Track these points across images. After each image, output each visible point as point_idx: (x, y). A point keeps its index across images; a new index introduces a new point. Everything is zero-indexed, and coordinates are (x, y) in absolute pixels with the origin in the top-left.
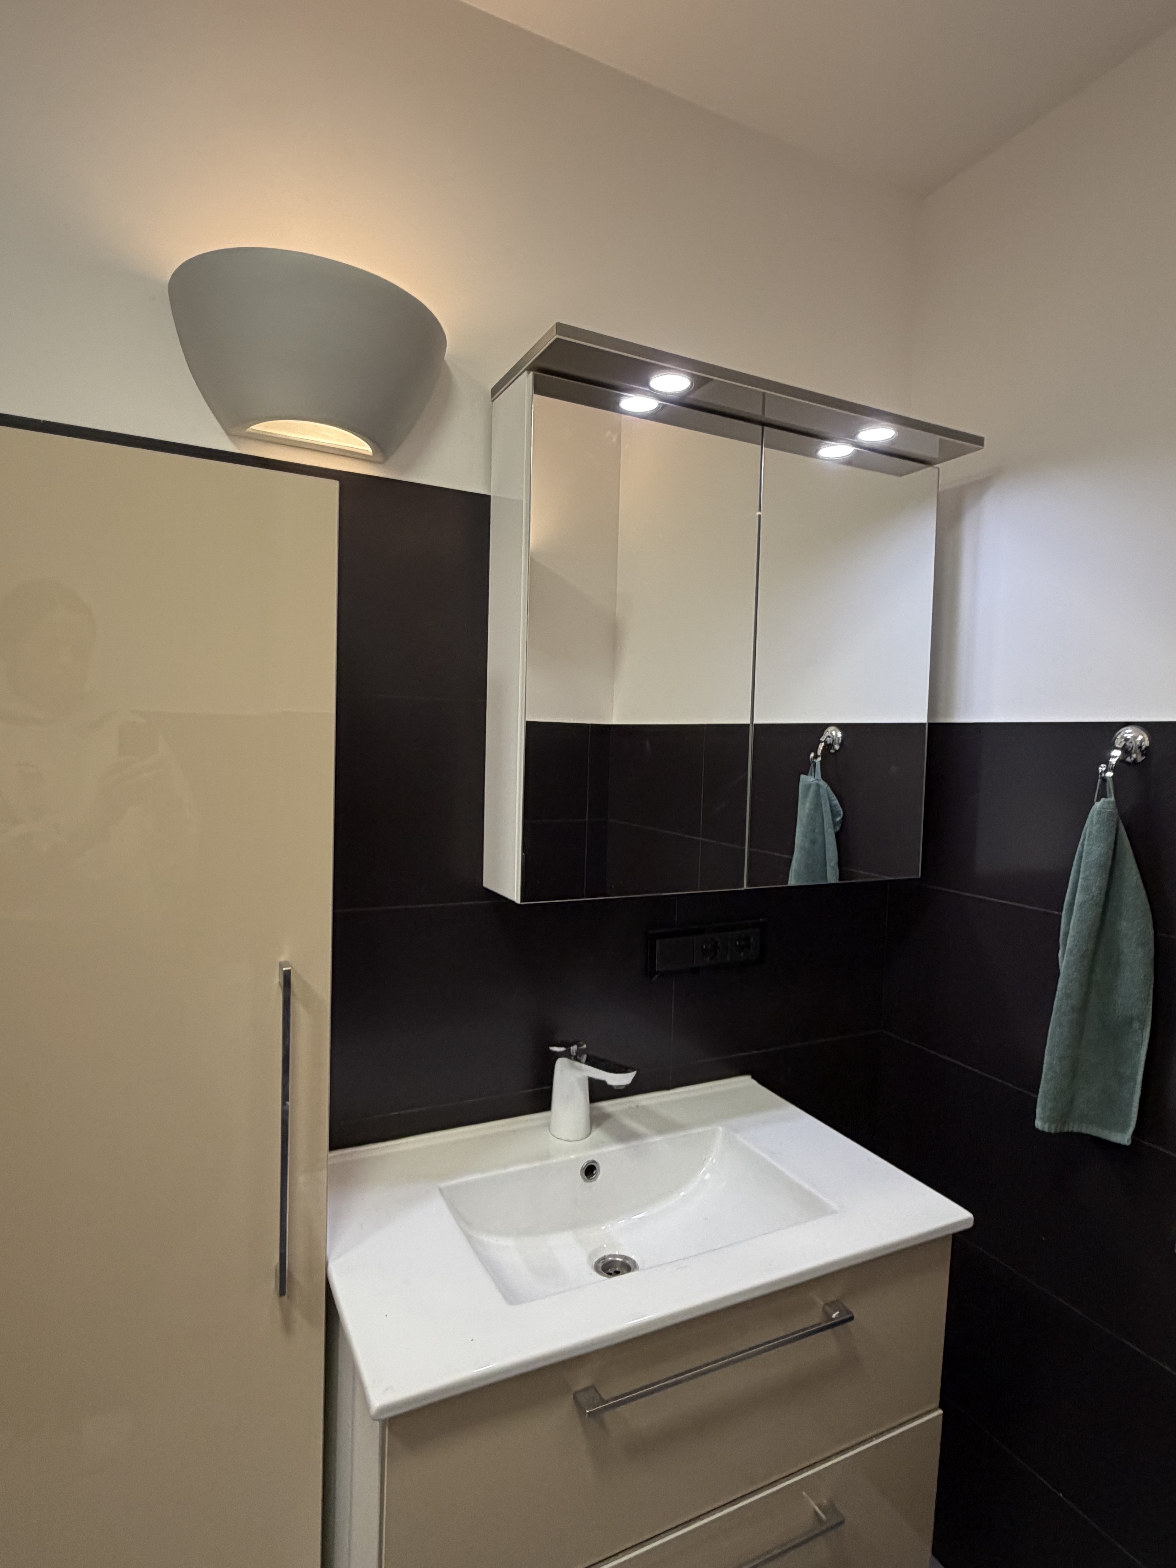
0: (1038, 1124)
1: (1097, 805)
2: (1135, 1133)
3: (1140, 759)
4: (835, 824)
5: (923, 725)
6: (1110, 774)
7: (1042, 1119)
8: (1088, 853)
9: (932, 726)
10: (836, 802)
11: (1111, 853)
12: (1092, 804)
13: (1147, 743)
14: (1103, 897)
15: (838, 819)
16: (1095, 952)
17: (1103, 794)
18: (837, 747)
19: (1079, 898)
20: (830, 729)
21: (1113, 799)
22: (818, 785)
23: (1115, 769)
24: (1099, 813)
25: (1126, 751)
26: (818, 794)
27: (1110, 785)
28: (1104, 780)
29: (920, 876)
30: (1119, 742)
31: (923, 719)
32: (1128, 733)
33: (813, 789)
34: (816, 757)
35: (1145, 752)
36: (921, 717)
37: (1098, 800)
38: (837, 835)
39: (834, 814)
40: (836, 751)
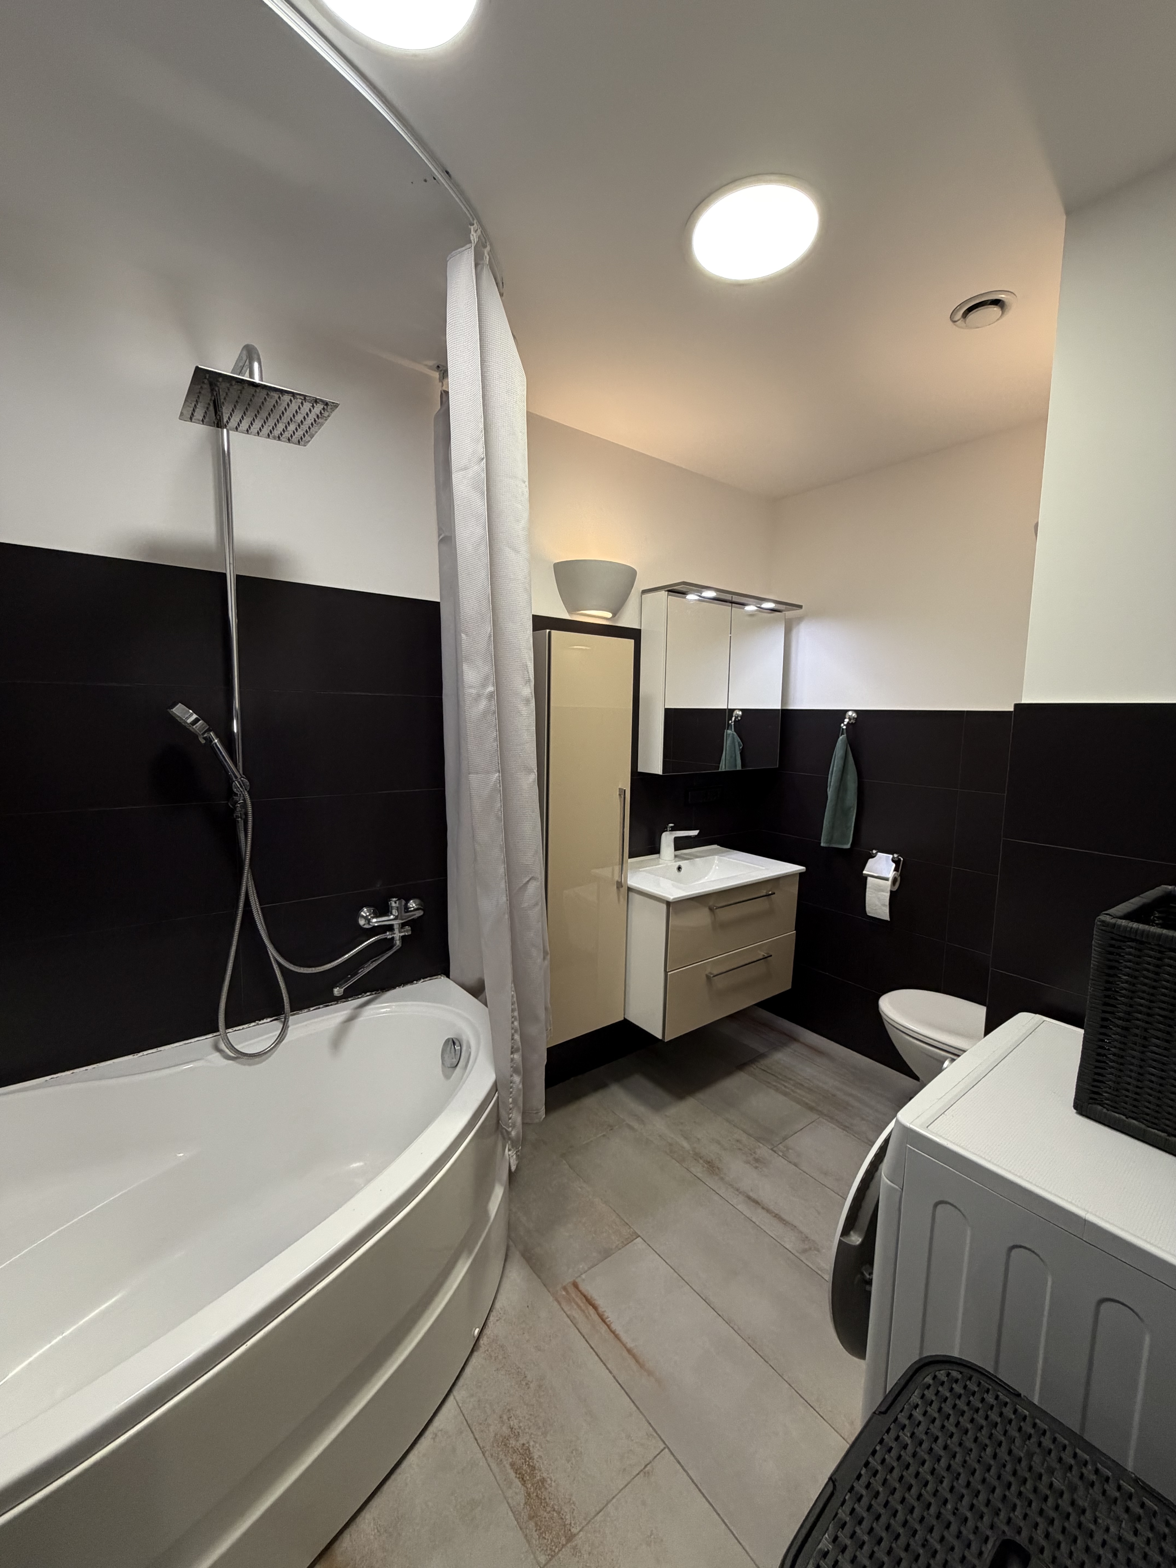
0: (822, 844)
1: (841, 737)
2: (852, 845)
3: (854, 722)
4: (740, 749)
5: (779, 710)
6: (845, 727)
7: (824, 843)
8: (838, 754)
9: (782, 710)
10: (740, 741)
11: (844, 754)
12: (839, 737)
13: (856, 717)
14: (842, 768)
15: (741, 747)
16: (840, 785)
17: (842, 734)
18: (739, 718)
19: (835, 769)
20: (736, 711)
21: (845, 735)
22: (733, 734)
23: (846, 725)
24: (841, 740)
25: (850, 719)
26: (733, 738)
27: (845, 731)
28: (843, 729)
29: (778, 767)
30: (847, 717)
31: (779, 708)
32: (850, 713)
33: (731, 735)
34: (732, 722)
35: (856, 719)
36: (778, 707)
37: (841, 735)
38: (740, 753)
39: (740, 746)
40: (739, 720)
